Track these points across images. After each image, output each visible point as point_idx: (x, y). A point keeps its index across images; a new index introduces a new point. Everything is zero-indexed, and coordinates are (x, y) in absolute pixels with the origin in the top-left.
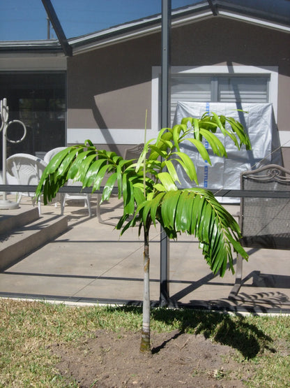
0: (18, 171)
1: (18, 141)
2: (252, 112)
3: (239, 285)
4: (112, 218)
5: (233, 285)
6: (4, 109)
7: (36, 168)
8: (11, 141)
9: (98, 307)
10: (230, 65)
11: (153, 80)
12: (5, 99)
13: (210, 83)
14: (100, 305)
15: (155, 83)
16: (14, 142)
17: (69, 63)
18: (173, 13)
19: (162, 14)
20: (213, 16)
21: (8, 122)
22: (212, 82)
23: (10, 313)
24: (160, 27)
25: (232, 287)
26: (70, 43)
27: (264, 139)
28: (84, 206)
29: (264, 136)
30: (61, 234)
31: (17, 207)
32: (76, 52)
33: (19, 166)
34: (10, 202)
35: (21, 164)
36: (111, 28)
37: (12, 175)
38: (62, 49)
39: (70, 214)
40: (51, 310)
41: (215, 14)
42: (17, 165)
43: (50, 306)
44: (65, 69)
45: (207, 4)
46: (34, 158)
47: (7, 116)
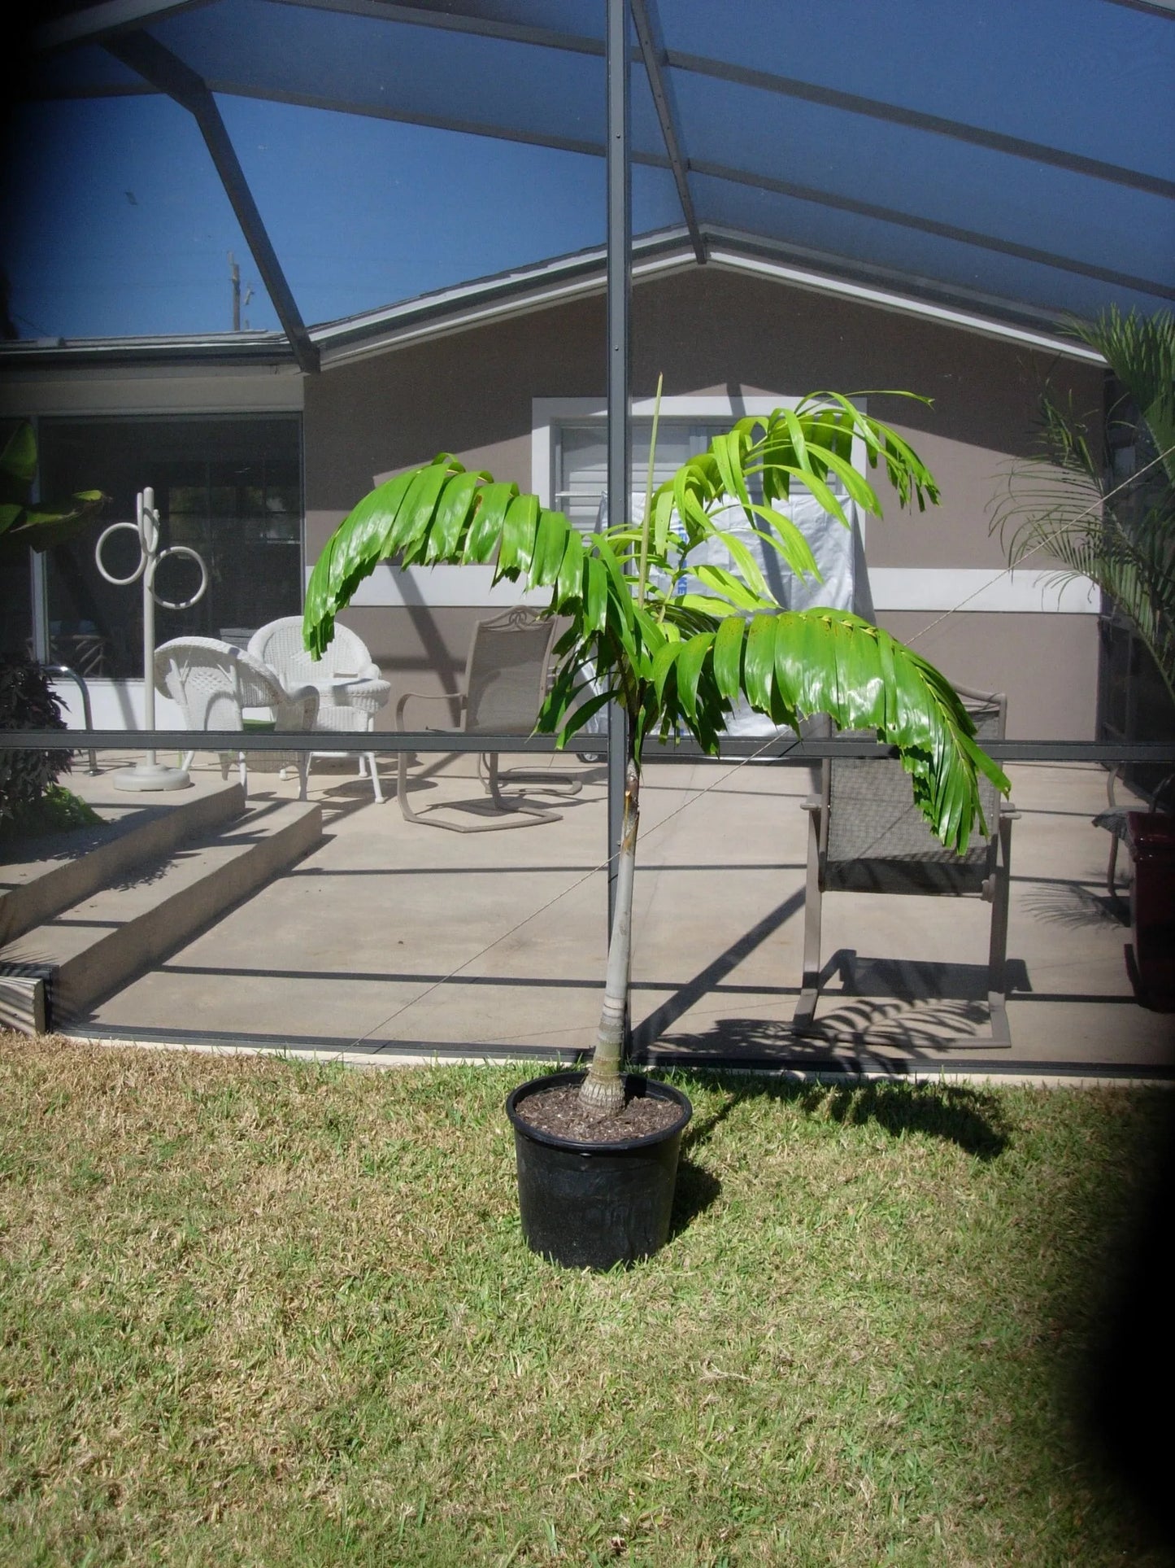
0: (183, 684)
1: (183, 605)
2: (800, 518)
3: (814, 991)
4: (435, 807)
5: (797, 991)
6: (146, 517)
7: (232, 675)
8: (166, 604)
9: (438, 1068)
10: (734, 393)
11: (534, 432)
12: (148, 490)
13: (687, 443)
14: (442, 1061)
15: (541, 438)
16: (172, 605)
17: (310, 390)
18: (636, 245)
19: (607, 246)
20: (696, 266)
21: (158, 551)
22: (693, 439)
23: (194, 1092)
24: (604, 279)
25: (796, 997)
26: (314, 337)
27: (834, 591)
28: (357, 772)
29: (834, 581)
30: (306, 854)
31: (186, 783)
32: (330, 361)
33: (184, 670)
34: (167, 769)
35: (190, 665)
36: (423, 297)
37: (167, 693)
38: (291, 354)
39: (320, 796)
40: (310, 1080)
41: (702, 258)
42: (180, 665)
43: (302, 1067)
44: (300, 407)
45: (685, 232)
46: (221, 646)
47: (156, 535)
